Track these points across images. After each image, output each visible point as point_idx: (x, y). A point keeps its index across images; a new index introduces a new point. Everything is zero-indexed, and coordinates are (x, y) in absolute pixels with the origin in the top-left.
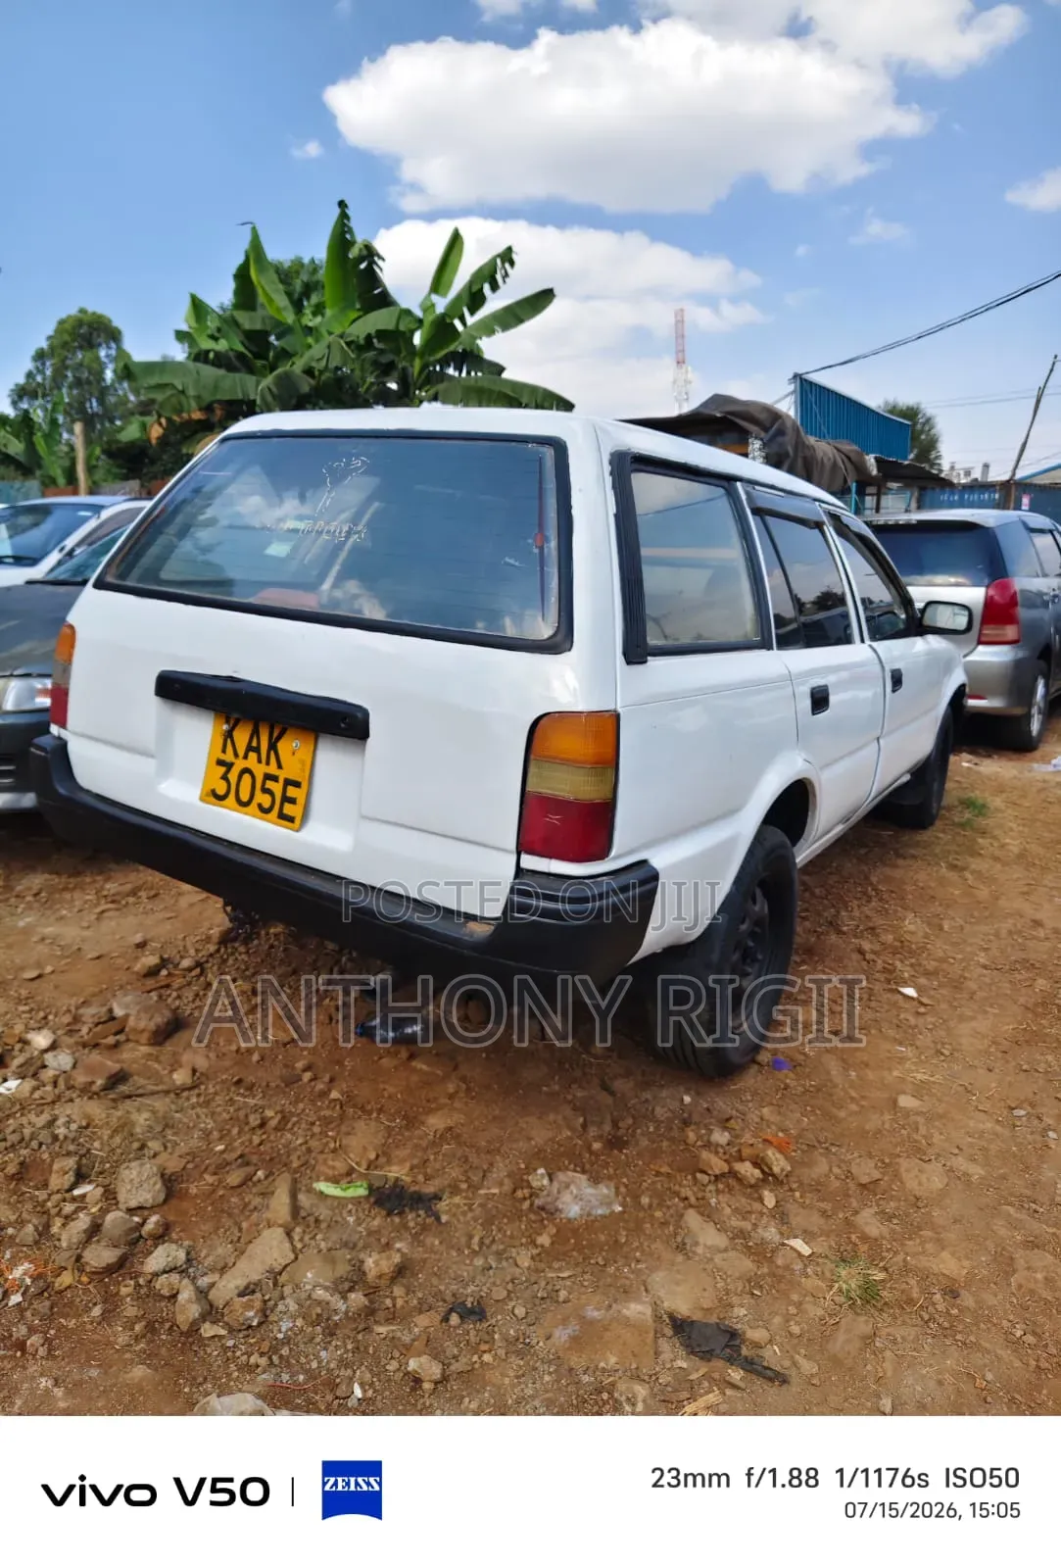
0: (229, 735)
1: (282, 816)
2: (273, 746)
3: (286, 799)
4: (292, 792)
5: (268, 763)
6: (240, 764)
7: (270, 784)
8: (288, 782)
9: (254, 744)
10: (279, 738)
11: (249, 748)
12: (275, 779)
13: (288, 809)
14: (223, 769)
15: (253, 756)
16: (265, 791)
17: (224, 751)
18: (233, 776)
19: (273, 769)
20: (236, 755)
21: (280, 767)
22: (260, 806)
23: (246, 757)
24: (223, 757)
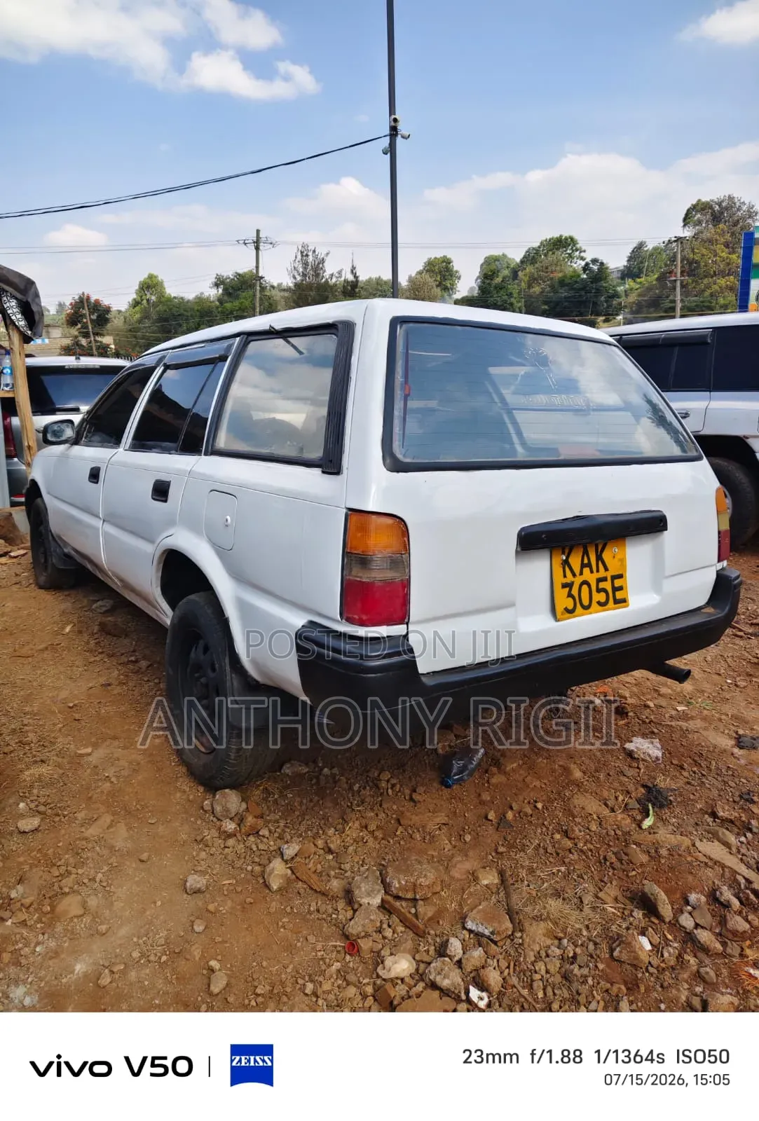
0: (566, 563)
1: (617, 602)
2: (599, 558)
3: (615, 589)
4: (618, 583)
5: (598, 571)
6: (578, 580)
7: (602, 585)
8: (614, 578)
9: (586, 561)
10: (602, 551)
11: (583, 566)
12: (604, 579)
13: (619, 595)
14: (567, 589)
15: (586, 570)
16: (599, 590)
17: (565, 576)
18: (575, 592)
19: (602, 573)
20: (574, 575)
21: (606, 569)
22: (599, 603)
23: (581, 573)
24: (565, 581)
